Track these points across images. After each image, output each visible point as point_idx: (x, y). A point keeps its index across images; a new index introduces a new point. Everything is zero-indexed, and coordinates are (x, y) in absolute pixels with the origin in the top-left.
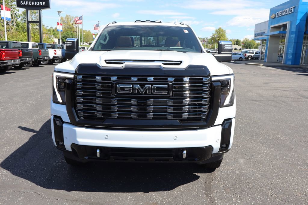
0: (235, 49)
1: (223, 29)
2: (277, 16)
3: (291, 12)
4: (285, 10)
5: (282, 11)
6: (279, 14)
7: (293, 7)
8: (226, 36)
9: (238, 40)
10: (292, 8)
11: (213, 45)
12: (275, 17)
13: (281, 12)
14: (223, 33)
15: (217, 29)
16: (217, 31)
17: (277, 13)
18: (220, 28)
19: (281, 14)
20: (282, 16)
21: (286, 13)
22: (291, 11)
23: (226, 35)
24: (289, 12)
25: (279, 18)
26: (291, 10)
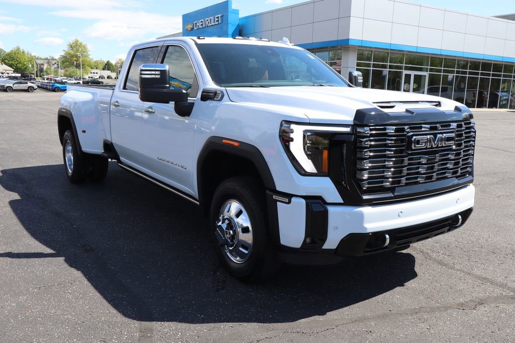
0: (108, 77)
1: (82, 43)
2: (196, 27)
3: (217, 23)
4: (208, 19)
5: (203, 20)
6: (199, 24)
7: (220, 16)
8: (89, 55)
9: (108, 61)
10: (218, 17)
11: (67, 71)
12: (192, 29)
13: (202, 22)
14: (82, 50)
15: (71, 43)
16: (71, 46)
17: (196, 23)
18: (77, 41)
19: (202, 25)
20: (203, 27)
21: (211, 23)
22: (218, 21)
23: (89, 53)
24: (214, 22)
25: (200, 30)
26: (217, 19)
